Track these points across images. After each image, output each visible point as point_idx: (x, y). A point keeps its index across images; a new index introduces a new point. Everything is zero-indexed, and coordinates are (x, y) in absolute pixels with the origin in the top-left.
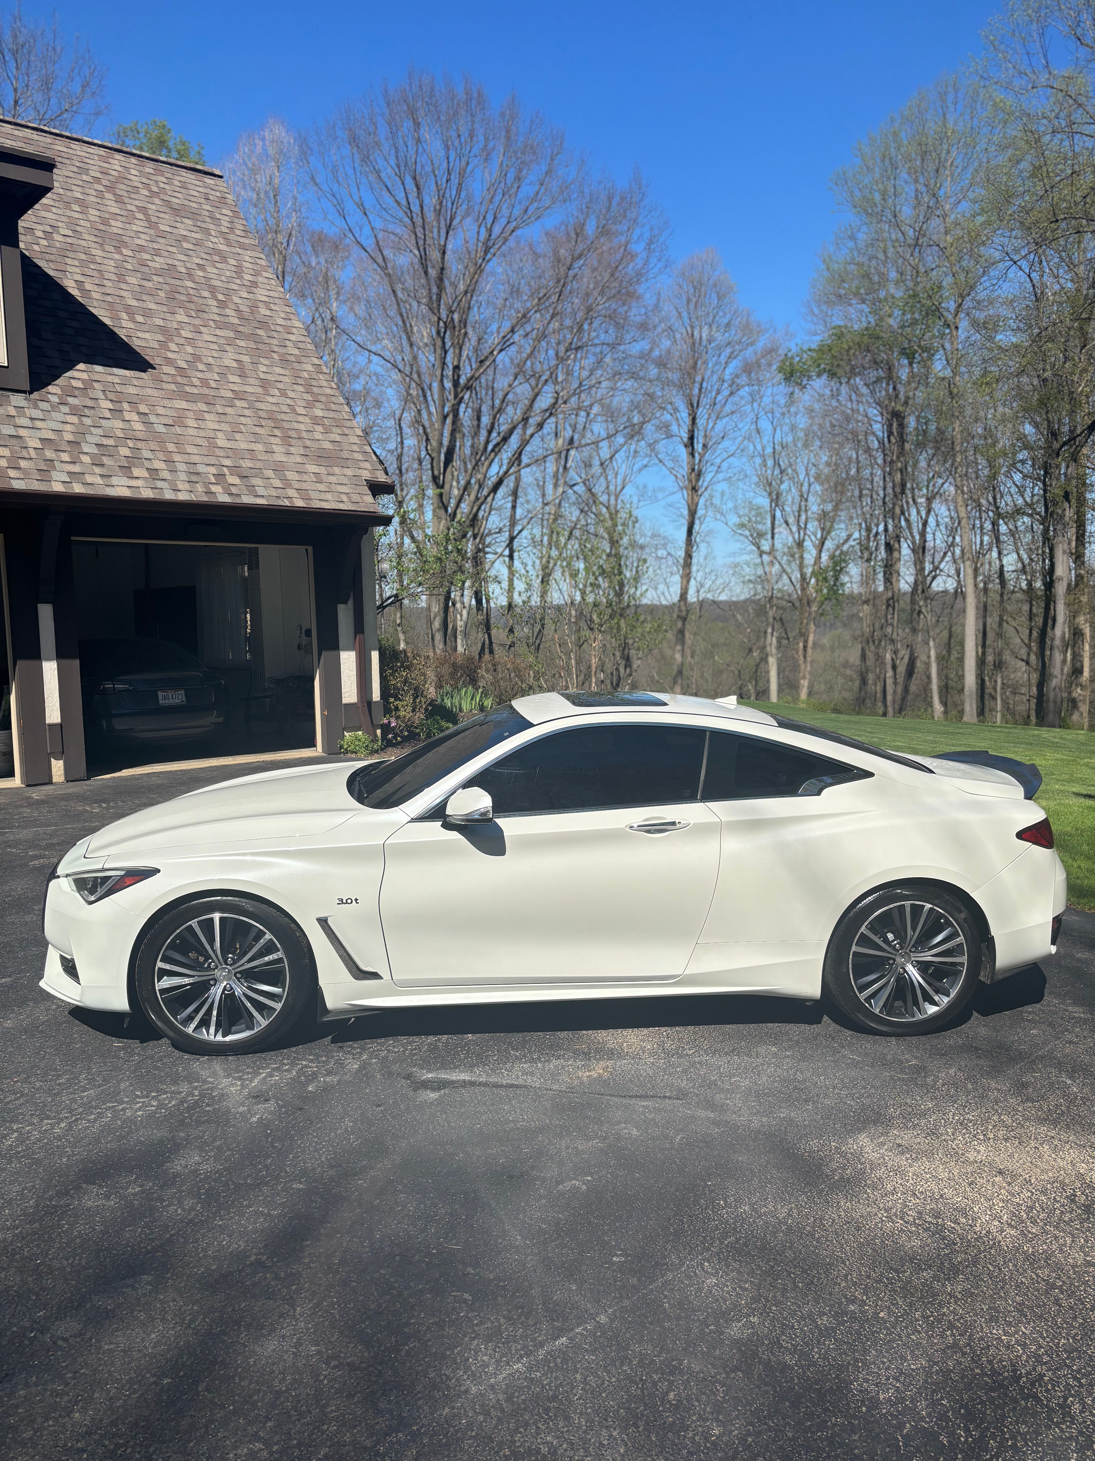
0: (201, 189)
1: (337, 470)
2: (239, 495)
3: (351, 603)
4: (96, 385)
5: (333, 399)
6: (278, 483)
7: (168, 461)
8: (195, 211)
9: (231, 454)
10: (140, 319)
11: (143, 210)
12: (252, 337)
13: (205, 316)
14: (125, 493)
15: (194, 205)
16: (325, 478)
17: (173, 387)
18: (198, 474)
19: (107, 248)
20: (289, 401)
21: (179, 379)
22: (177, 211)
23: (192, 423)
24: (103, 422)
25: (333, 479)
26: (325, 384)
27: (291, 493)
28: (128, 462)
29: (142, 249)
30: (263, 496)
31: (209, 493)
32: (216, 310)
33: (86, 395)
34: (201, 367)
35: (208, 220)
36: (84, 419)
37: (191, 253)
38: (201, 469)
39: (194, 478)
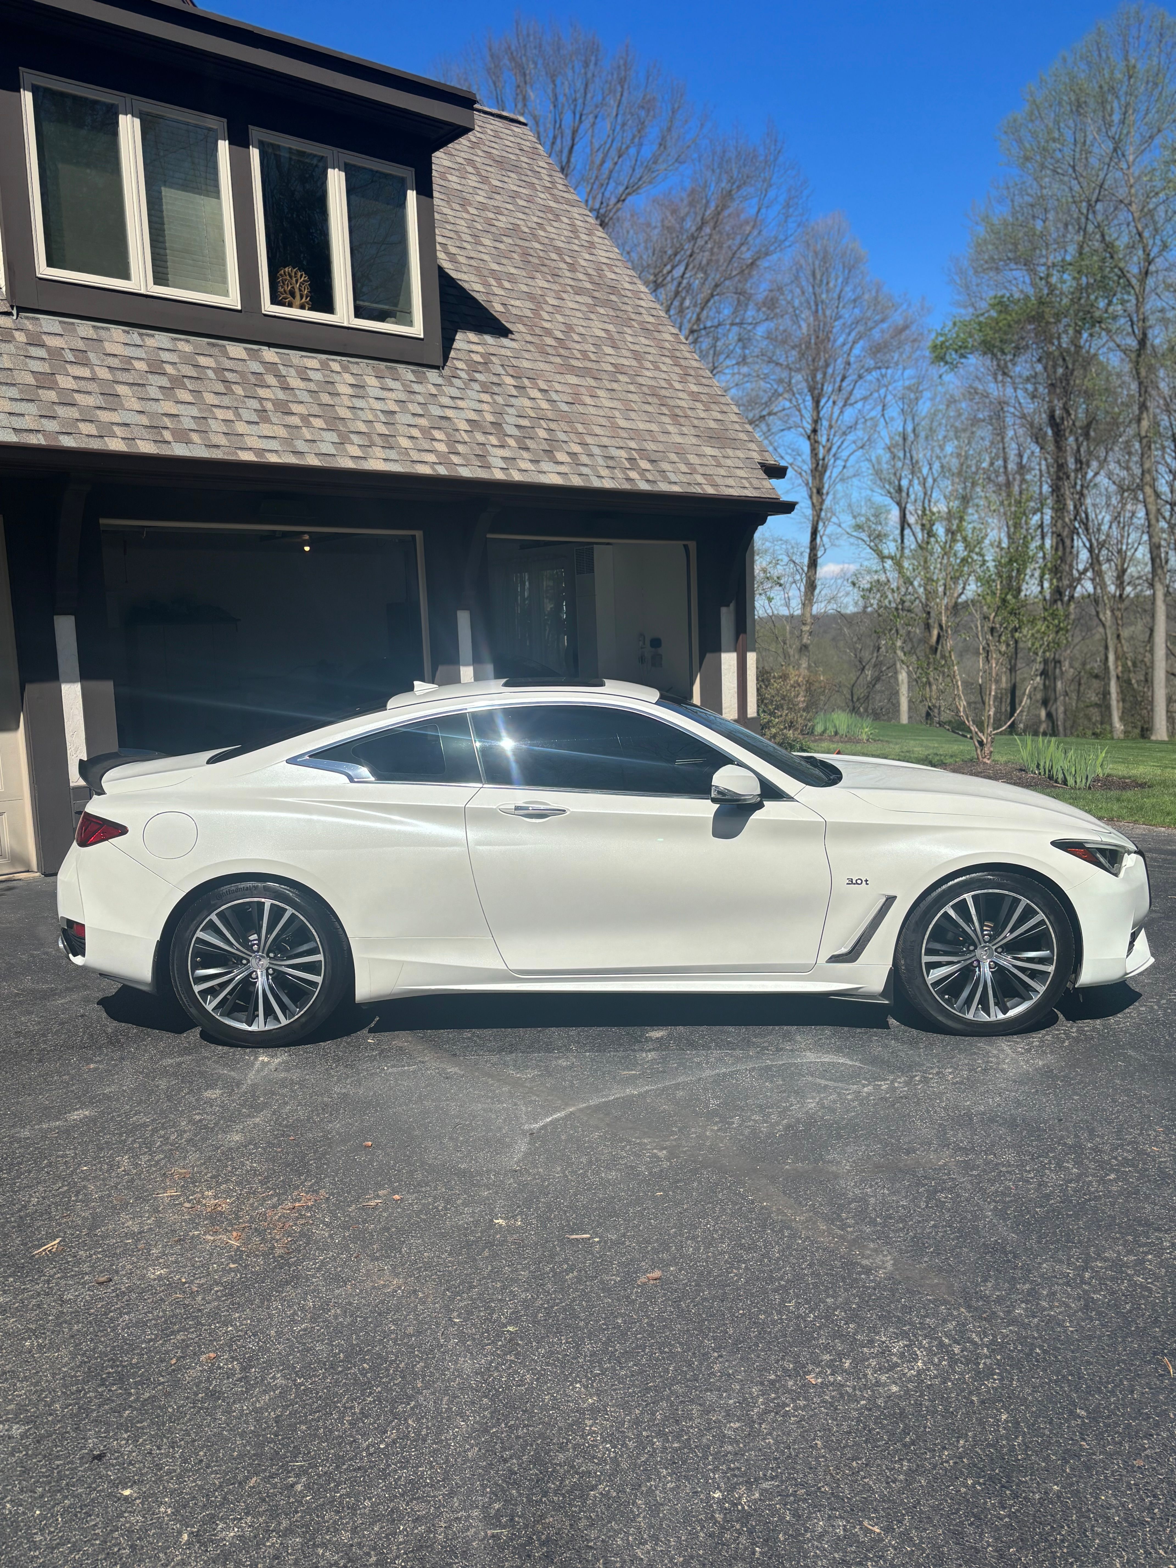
0: (512, 139)
1: (730, 452)
2: (654, 482)
3: (732, 606)
4: (493, 358)
5: (701, 372)
6: (684, 468)
7: (583, 444)
8: (515, 163)
9: (633, 435)
10: (507, 285)
11: (470, 162)
12: (607, 303)
13: (561, 280)
14: (557, 480)
15: (513, 157)
16: (723, 461)
17: (558, 360)
18: (612, 458)
19: (454, 205)
20: (664, 376)
21: (562, 351)
22: (500, 163)
23: (588, 400)
24: (513, 401)
25: (729, 462)
26: (688, 355)
27: (700, 479)
28: (549, 445)
29: (483, 207)
30: (675, 483)
31: (629, 479)
32: (568, 274)
33: (488, 371)
34: (576, 338)
35: (529, 173)
36: (496, 397)
37: (527, 211)
38: (614, 452)
39: (611, 463)
